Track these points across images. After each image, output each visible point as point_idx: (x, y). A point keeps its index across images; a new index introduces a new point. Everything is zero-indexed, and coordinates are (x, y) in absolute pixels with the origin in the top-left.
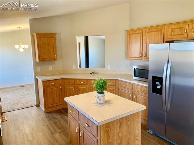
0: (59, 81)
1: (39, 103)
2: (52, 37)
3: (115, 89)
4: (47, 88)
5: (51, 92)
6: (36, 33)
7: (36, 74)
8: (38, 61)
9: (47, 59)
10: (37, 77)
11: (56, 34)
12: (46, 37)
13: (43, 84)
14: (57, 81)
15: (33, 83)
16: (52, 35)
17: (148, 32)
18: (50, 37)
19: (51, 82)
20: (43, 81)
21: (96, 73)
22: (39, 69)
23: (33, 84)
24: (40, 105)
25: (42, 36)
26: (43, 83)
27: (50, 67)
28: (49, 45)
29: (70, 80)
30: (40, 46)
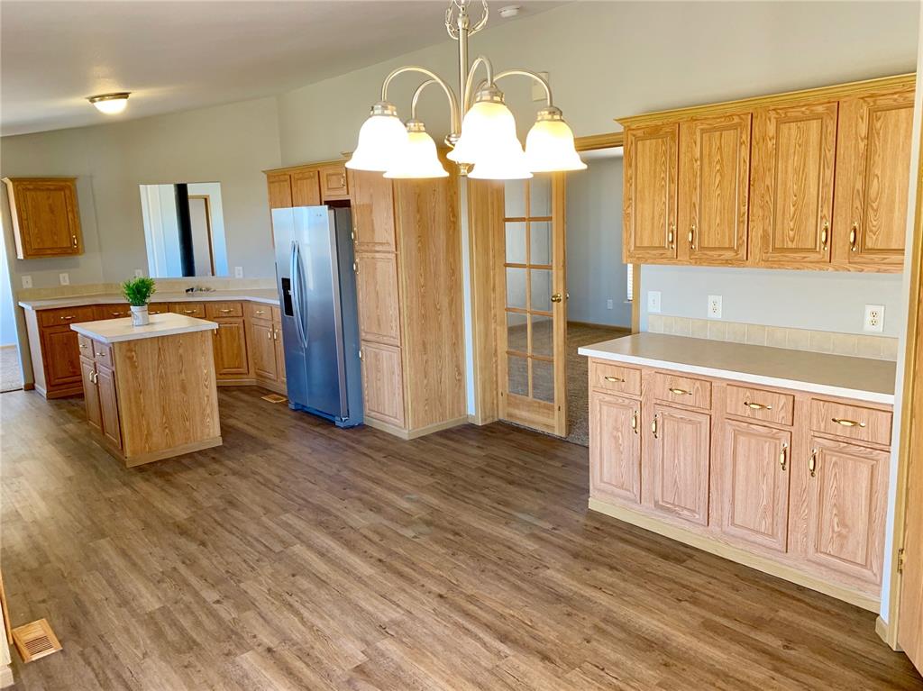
0: (85, 310)
1: (34, 382)
2: (61, 189)
3: (242, 326)
4: (52, 330)
5: (65, 341)
6: (11, 180)
7: (18, 294)
8: (22, 258)
9: (49, 252)
10: (21, 304)
11: (75, 179)
12: (43, 190)
13: (38, 319)
14: (80, 311)
15: (14, 344)
16: (63, 184)
17: (298, 179)
18: (55, 190)
19: (63, 312)
20: (37, 311)
21: (201, 290)
22: (27, 282)
23: (16, 346)
24: (36, 385)
25: (31, 187)
26: (37, 316)
27: (61, 276)
28: (52, 211)
29: (119, 308)
30: (24, 216)
